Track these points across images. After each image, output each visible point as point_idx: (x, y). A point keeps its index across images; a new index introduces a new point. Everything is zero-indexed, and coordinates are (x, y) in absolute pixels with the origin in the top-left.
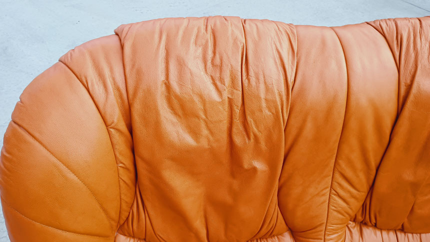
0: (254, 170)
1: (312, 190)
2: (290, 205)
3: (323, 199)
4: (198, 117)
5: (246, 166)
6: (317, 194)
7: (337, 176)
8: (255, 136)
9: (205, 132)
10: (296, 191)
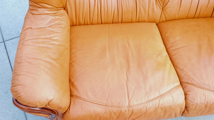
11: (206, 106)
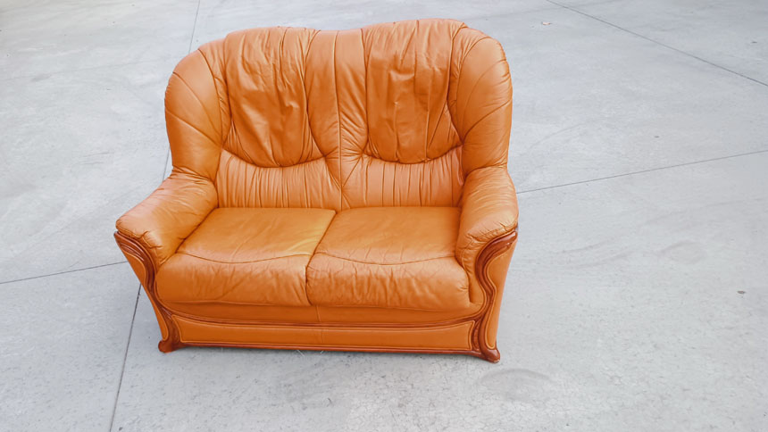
0: (291, 107)
1: (328, 123)
2: (317, 134)
3: (335, 130)
4: (257, 73)
5: (287, 105)
6: (331, 126)
7: (342, 114)
8: (289, 86)
9: (261, 82)
10: (318, 124)
11: (330, 276)
